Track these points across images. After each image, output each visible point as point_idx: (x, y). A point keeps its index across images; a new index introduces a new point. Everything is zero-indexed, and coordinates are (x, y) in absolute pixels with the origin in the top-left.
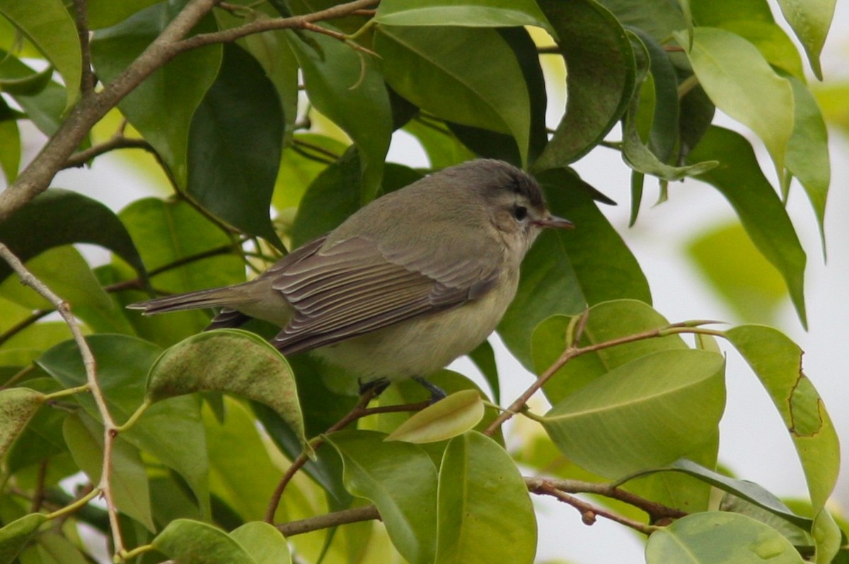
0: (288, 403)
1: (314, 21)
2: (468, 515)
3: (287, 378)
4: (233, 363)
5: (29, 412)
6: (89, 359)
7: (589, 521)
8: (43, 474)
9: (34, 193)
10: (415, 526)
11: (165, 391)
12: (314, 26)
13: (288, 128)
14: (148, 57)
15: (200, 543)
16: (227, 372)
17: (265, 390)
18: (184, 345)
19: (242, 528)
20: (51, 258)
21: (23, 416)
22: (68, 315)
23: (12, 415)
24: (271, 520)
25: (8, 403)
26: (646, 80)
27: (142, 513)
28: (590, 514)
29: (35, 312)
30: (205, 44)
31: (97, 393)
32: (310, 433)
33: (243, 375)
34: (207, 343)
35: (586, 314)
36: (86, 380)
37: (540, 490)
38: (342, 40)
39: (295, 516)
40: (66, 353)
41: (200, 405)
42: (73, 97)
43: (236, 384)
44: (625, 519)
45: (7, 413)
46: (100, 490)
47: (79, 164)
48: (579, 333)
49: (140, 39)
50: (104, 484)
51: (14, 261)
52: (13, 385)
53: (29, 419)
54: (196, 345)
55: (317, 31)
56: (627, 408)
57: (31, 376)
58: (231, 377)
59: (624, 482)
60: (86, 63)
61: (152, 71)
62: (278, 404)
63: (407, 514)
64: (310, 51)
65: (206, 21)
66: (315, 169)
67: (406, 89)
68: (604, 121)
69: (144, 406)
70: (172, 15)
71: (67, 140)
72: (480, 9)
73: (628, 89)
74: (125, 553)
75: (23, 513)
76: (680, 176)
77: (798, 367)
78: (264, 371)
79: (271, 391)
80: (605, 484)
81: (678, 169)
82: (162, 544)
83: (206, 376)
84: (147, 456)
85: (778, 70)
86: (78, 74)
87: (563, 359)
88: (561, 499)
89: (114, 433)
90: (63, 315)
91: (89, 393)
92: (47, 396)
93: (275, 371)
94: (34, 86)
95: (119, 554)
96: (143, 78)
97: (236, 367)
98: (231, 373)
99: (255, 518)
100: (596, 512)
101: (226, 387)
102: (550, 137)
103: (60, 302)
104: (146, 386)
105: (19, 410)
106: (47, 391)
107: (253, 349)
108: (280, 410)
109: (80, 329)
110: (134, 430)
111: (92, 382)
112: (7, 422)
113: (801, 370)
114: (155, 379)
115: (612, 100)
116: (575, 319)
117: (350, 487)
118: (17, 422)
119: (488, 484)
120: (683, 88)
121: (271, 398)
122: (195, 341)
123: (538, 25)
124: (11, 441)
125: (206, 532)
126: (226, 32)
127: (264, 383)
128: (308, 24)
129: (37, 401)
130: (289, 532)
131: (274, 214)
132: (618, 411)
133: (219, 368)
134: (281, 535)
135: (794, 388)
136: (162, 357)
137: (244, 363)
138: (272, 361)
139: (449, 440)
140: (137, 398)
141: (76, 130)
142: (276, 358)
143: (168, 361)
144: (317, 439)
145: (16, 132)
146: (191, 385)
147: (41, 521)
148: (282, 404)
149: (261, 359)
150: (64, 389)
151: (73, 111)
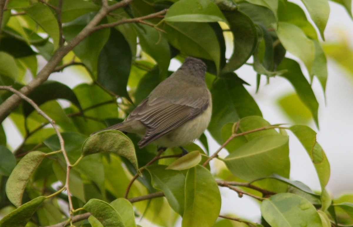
0: (132, 156)
1: (143, 20)
2: (196, 195)
3: (132, 147)
4: (112, 142)
5: (40, 160)
6: (62, 141)
7: (241, 196)
8: (45, 182)
9: (43, 81)
10: (178, 199)
11: (88, 152)
12: (143, 22)
13: (133, 58)
14: (83, 33)
15: (100, 207)
16: (110, 145)
17: (124, 152)
18: (95, 136)
19: (116, 201)
20: (48, 104)
21: (38, 161)
22: (54, 125)
23: (34, 161)
24: (126, 197)
25: (33, 157)
26: (261, 41)
27: (81, 196)
28: (241, 194)
29: (42, 124)
30: (104, 28)
31: (64, 153)
32: (140, 167)
33: (116, 146)
34: (103, 135)
35: (239, 122)
36: (60, 148)
37: (223, 185)
38: (153, 26)
39: (135, 196)
40: (54, 139)
41: (101, 157)
42: (56, 47)
43: (114, 149)
44: (253, 196)
45: (32, 160)
46: (65, 188)
47: (58, 71)
48: (237, 129)
49: (80, 27)
50: (67, 186)
51: (35, 106)
52: (35, 150)
53: (40, 163)
54: (99, 136)
55: (143, 23)
56: (254, 156)
57: (41, 147)
58: (112, 147)
59: (253, 182)
60: (61, 35)
61: (85, 38)
62: (128, 157)
63: (175, 195)
64: (141, 31)
65: (104, 20)
66: (143, 73)
67: (176, 44)
68: (247, 55)
69: (81, 158)
70: (92, 17)
71: (54, 62)
72: (202, 15)
73: (255, 44)
74: (73, 211)
75: (38, 196)
76: (274, 75)
77: (315, 139)
78: (124, 145)
79: (126, 152)
80: (246, 183)
81: (273, 73)
82: (86, 207)
83: (103, 147)
84: (83, 175)
85: (309, 37)
86: (58, 39)
87: (231, 138)
88: (231, 188)
89: (70, 167)
90: (52, 125)
91: (61, 153)
92: (47, 154)
93: (127, 145)
94: (42, 43)
95: (71, 211)
96: (81, 40)
97: (114, 144)
98: (112, 146)
99: (120, 197)
100: (243, 193)
101: (110, 151)
102: (227, 61)
103: (51, 120)
104: (81, 150)
105: (36, 159)
106: (46, 152)
107: (119, 137)
108: (129, 159)
109: (59, 130)
110: (78, 166)
111: (63, 149)
112: (32, 163)
113: (316, 140)
114: (85, 148)
115: (249, 48)
116: (235, 124)
117: (154, 185)
118: (36, 164)
119: (204, 183)
120: (275, 44)
121: (126, 154)
122: (99, 134)
123: (223, 21)
124: (34, 170)
125: (102, 204)
126: (111, 24)
127: (124, 149)
128: (140, 21)
129: (43, 156)
130: (133, 202)
131: (128, 89)
132: (251, 157)
133: (108, 144)
134: (130, 203)
135: (313, 147)
136: (87, 140)
137: (116, 142)
138: (126, 141)
139: (188, 169)
140: (78, 155)
141: (57, 59)
142: (128, 140)
143: (89, 141)
144: (142, 168)
145: (36, 60)
146: (97, 150)
147: (44, 199)
148: (130, 157)
149: (122, 141)
150: (52, 151)
151: (56, 52)
